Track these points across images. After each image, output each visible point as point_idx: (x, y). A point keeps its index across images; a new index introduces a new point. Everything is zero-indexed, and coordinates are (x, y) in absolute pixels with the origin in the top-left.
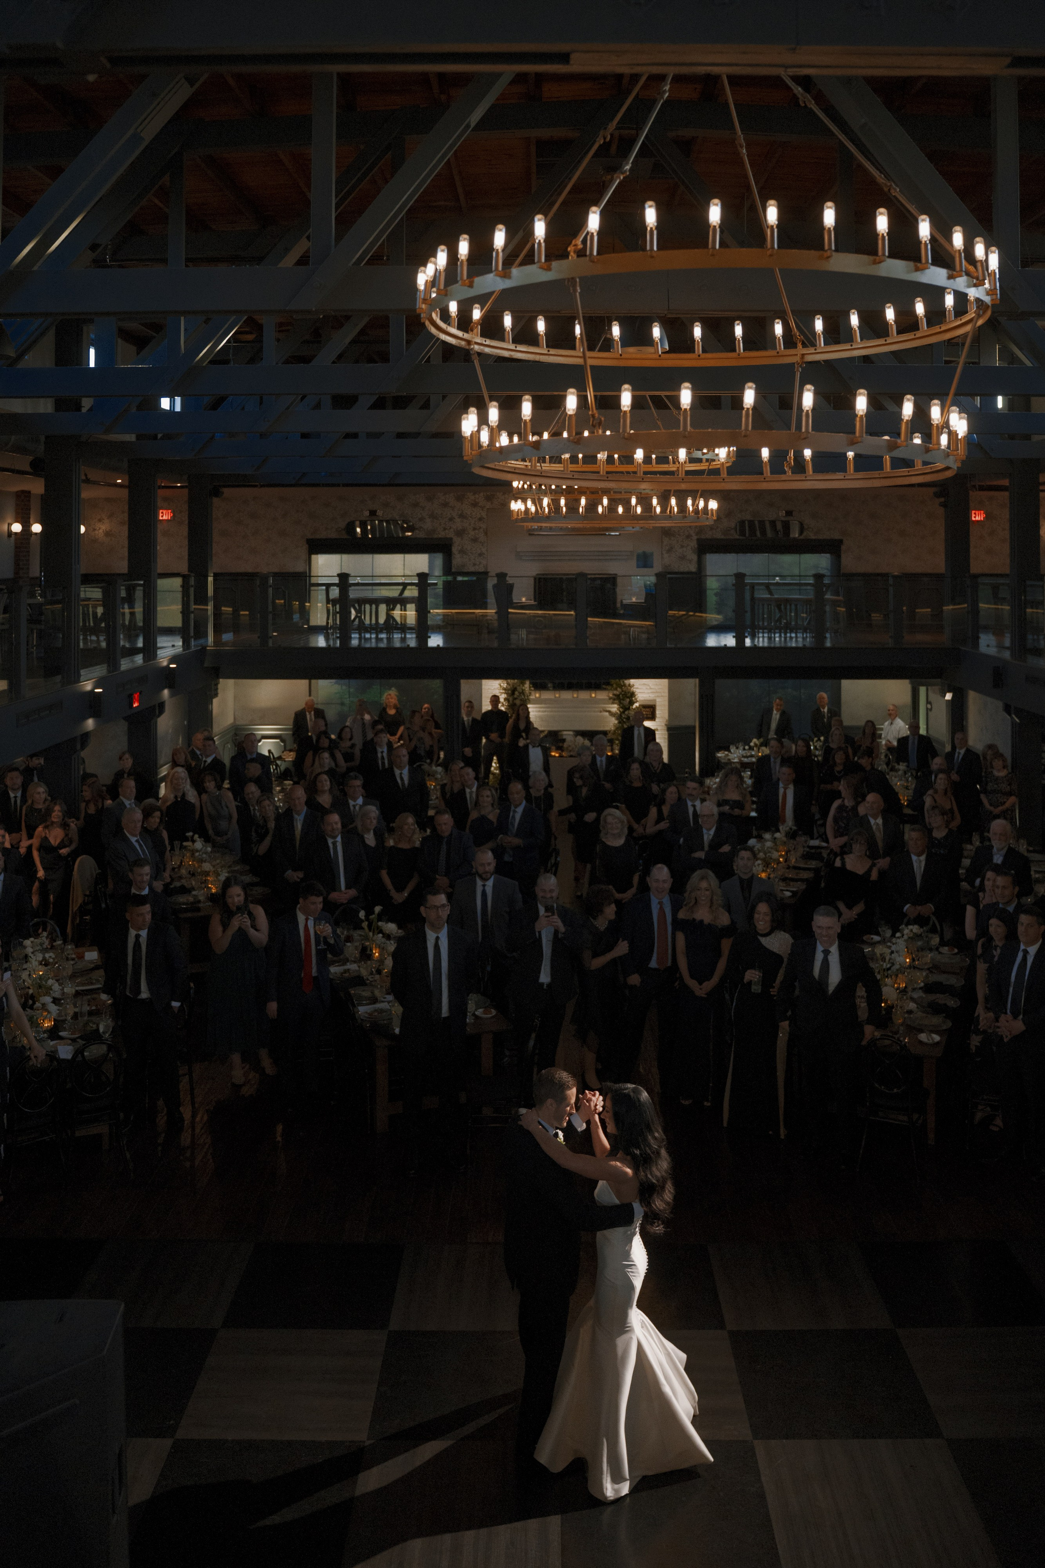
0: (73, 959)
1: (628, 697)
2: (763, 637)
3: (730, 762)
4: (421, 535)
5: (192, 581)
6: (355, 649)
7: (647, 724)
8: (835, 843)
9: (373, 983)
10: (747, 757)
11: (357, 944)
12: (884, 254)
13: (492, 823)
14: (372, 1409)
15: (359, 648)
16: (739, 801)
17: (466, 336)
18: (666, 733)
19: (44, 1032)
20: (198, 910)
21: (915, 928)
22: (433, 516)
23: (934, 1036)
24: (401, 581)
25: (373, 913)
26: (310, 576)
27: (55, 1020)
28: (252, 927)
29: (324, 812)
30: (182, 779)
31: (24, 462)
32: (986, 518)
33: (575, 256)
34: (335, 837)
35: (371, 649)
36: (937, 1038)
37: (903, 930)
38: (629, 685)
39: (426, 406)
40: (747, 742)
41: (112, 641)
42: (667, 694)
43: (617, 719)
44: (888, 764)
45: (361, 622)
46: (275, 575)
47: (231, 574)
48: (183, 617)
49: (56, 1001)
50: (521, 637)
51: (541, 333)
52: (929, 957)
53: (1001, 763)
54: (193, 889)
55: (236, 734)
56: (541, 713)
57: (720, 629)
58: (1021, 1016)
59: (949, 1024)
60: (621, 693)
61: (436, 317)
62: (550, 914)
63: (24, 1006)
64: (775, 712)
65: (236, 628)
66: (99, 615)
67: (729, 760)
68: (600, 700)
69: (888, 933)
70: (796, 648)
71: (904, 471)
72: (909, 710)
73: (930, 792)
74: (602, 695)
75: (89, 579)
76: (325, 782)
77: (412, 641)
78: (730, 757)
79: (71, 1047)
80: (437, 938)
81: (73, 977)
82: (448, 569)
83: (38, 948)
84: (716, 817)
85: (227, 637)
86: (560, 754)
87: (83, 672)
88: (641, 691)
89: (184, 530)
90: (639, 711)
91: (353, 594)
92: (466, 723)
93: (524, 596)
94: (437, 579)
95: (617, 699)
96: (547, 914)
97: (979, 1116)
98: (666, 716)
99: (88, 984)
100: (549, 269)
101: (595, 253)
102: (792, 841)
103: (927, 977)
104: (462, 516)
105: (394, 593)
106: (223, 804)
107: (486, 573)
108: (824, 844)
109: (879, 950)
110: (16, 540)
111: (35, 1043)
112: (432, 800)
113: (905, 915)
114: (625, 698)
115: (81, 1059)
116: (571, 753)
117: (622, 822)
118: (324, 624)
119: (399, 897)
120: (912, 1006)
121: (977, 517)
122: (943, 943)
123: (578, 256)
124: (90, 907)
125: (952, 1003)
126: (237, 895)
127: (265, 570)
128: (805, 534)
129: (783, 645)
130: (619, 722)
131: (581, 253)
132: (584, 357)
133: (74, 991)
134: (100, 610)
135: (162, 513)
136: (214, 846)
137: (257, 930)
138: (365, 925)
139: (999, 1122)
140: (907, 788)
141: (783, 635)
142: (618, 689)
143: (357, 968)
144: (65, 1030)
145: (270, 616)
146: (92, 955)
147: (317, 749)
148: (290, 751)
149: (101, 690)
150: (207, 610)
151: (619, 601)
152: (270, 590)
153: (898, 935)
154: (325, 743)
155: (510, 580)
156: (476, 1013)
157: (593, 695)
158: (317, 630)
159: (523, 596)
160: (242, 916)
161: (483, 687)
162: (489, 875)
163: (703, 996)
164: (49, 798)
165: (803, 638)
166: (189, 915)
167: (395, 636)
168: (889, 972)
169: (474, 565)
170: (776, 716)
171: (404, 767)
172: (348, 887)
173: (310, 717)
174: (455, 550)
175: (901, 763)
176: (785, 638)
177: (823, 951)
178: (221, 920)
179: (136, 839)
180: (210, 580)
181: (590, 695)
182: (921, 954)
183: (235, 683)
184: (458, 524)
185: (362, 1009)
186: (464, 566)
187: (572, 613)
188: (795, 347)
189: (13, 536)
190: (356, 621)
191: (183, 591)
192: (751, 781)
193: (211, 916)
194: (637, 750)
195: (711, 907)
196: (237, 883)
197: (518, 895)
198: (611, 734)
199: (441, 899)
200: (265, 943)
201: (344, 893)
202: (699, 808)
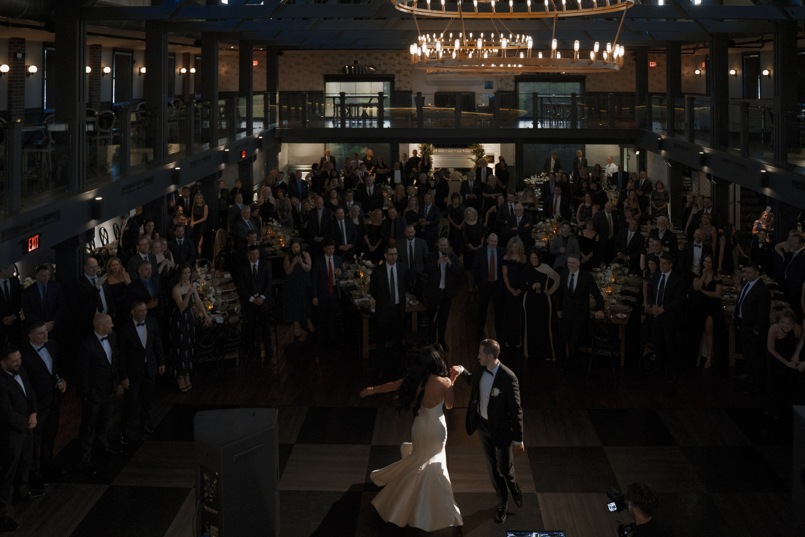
0: (220, 278)
1: (480, 152)
2: (547, 123)
3: (530, 184)
4: (379, 73)
5: (268, 96)
6: (348, 129)
7: (488, 165)
8: (580, 224)
9: (361, 289)
10: (539, 181)
11: (353, 270)
13: (415, 213)
15: (350, 128)
16: (533, 203)
17: (411, 8)
19: (209, 311)
20: (276, 254)
21: (617, 265)
22: (385, 64)
23: (624, 315)
24: (370, 96)
25: (360, 256)
26: (325, 93)
27: (214, 305)
28: (303, 262)
29: (335, 208)
30: (267, 192)
31: (192, 41)
32: (657, 65)
34: (341, 220)
35: (355, 129)
36: (625, 316)
37: (611, 265)
38: (481, 146)
40: (539, 174)
42: (500, 151)
43: (475, 163)
44: (608, 185)
45: (351, 115)
46: (309, 92)
47: (286, 92)
48: (265, 113)
49: (214, 297)
50: (429, 123)
51: (443, 5)
52: (623, 279)
53: (661, 185)
54: (273, 244)
55: (289, 170)
56: (442, 160)
57: (526, 119)
58: (662, 306)
59: (631, 310)
60: (477, 150)
62: (444, 256)
64: (552, 159)
65: (289, 118)
66: (221, 112)
67: (530, 183)
68: (467, 153)
69: (604, 267)
70: (563, 129)
72: (619, 159)
73: (626, 200)
74: (468, 151)
76: (335, 193)
77: (375, 125)
78: (531, 182)
79: (222, 318)
80: (392, 268)
81: (220, 285)
82: (392, 89)
83: (203, 272)
84: (523, 211)
85: (285, 123)
87: (219, 142)
88: (487, 149)
89: (265, 71)
90: (486, 159)
91: (347, 102)
92: (403, 164)
94: (387, 95)
95: (475, 153)
96: (443, 256)
97: (645, 353)
99: (227, 289)
102: (559, 223)
103: (622, 288)
104: (399, 64)
105: (367, 101)
106: (285, 204)
107: (411, 92)
108: (576, 225)
109: (600, 275)
110: (183, 76)
111: (207, 316)
112: (385, 202)
115: (227, 323)
116: (453, 179)
117: (475, 213)
118: (332, 116)
119: (373, 248)
120: (614, 301)
121: (652, 65)
124: (224, 253)
125: (633, 300)
126: (297, 247)
127: (303, 90)
129: (556, 128)
130: (476, 164)
132: (461, 15)
133: (222, 292)
134: (222, 109)
135: (254, 62)
136: (282, 224)
137: (306, 263)
138: (356, 261)
139: (654, 356)
141: (557, 122)
142: (476, 148)
143: (353, 282)
144: (218, 310)
145: (307, 113)
146: (228, 276)
149: (228, 150)
150: (276, 107)
151: (476, 105)
152: (307, 98)
153: (609, 268)
155: (423, 95)
156: (410, 303)
157: (464, 151)
158: (329, 119)
159: (429, 102)
160: (298, 257)
161: (410, 146)
162: (412, 237)
163: (517, 296)
164: (204, 201)
165: (566, 124)
167: (367, 122)
168: (604, 285)
169: (405, 87)
170: (553, 162)
171: (372, 186)
172: (348, 243)
173: (327, 159)
174: (396, 80)
175: (614, 185)
176: (558, 124)
177: (571, 275)
178: (289, 259)
179: (247, 221)
180: (277, 95)
181: (462, 151)
182: (619, 277)
183: (288, 145)
184: (398, 68)
185: (356, 301)
186: (400, 88)
187: (454, 109)
188: (554, 11)
189: (182, 75)
190: (348, 115)
191: (265, 101)
192: (540, 193)
193: (284, 257)
194: (483, 179)
195: (519, 254)
196: (296, 242)
197: (427, 247)
198: (472, 170)
199: (395, 250)
200: (310, 270)
201: (346, 245)
202: (514, 206)
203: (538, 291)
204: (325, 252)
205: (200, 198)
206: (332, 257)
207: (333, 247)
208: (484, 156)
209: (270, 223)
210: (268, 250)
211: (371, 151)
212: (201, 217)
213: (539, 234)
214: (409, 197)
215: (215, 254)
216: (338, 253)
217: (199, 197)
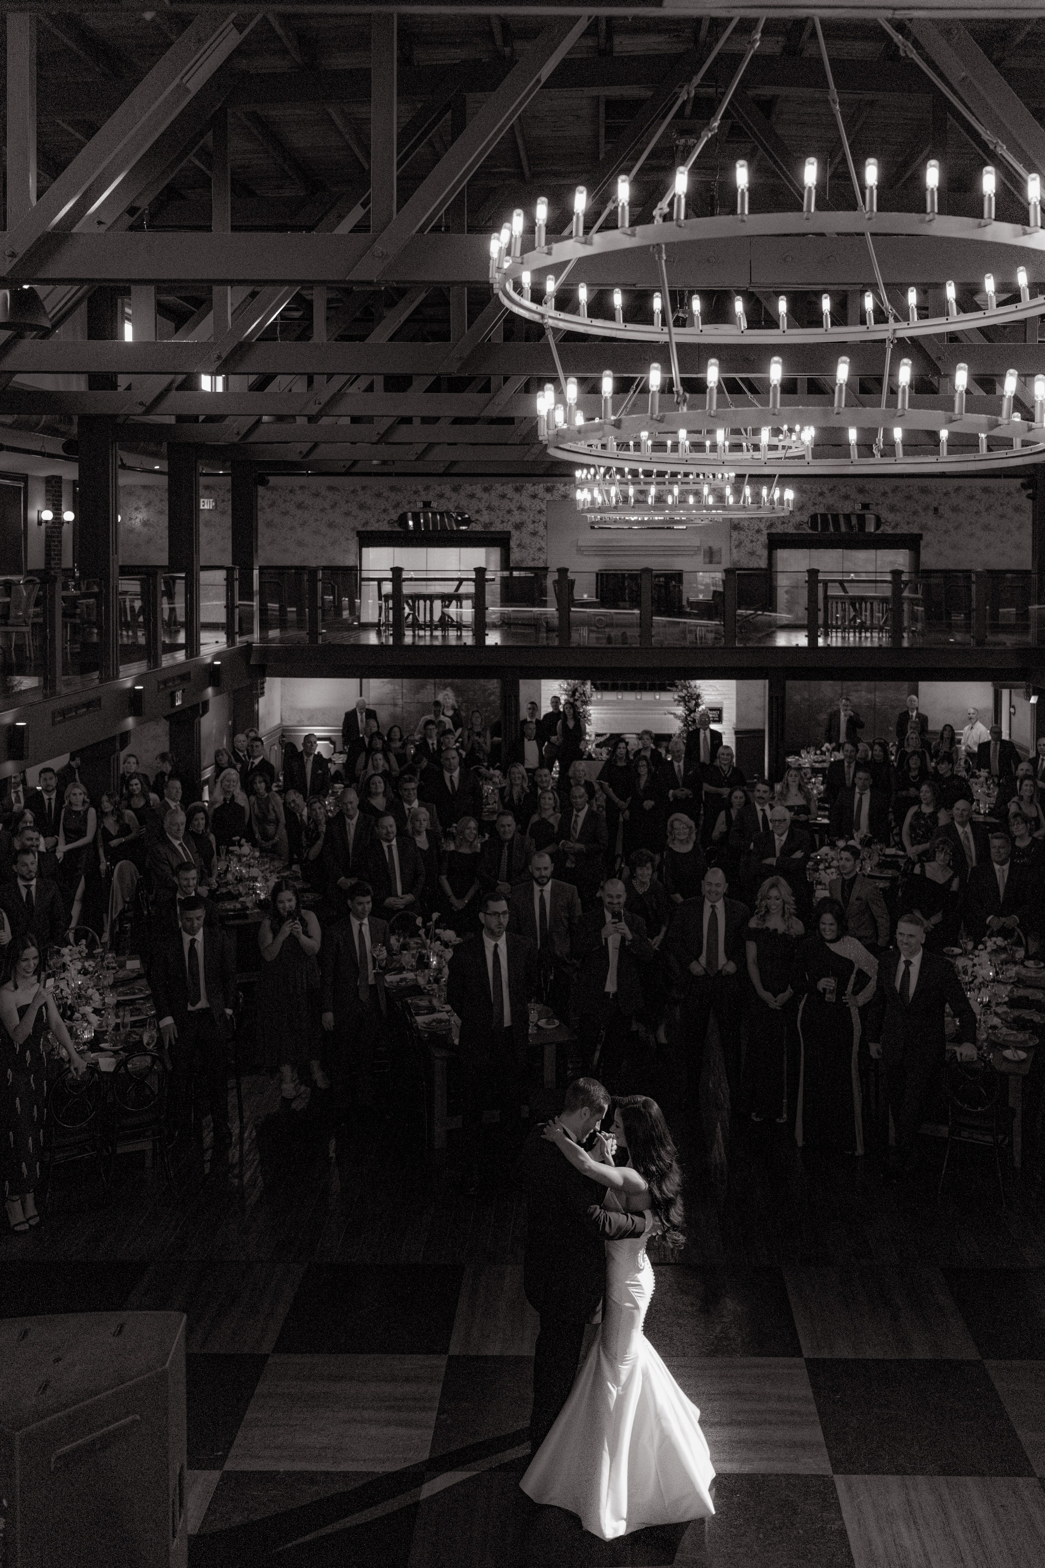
0: (113, 968)
1: (694, 700)
2: (837, 637)
4: (478, 528)
5: (235, 574)
6: (409, 646)
7: (713, 726)
8: (912, 851)
9: (431, 992)
10: (819, 762)
11: (414, 952)
12: (990, 217)
14: (431, 1439)
15: (413, 647)
16: (808, 807)
17: (540, 309)
18: (734, 736)
19: (84, 1044)
20: (246, 917)
21: (1000, 941)
22: (490, 508)
23: (1020, 1052)
24: (457, 576)
25: (431, 920)
26: (360, 570)
27: (95, 1031)
28: (304, 933)
29: (379, 815)
30: (234, 781)
31: (57, 445)
33: (661, 220)
34: (389, 841)
35: (425, 647)
36: (1022, 1055)
38: (695, 685)
39: (486, 389)
40: (818, 747)
41: (152, 637)
42: (734, 696)
43: (682, 722)
44: (968, 770)
45: (415, 619)
46: (325, 568)
47: (277, 567)
48: (227, 612)
49: (96, 1011)
50: (582, 636)
51: (618, 307)
52: (1013, 971)
54: (240, 895)
55: (283, 736)
56: (612, 716)
57: (791, 628)
59: (1036, 1040)
60: (686, 695)
61: (509, 287)
62: (617, 920)
63: (63, 1016)
64: (843, 716)
65: (282, 624)
66: (137, 610)
68: (664, 701)
69: (970, 946)
70: (872, 648)
71: (1001, 453)
72: (991, 715)
73: (1015, 799)
74: (666, 697)
75: (127, 571)
76: (379, 785)
77: (468, 638)
79: (113, 1060)
80: (496, 946)
81: (113, 987)
82: (506, 564)
83: (76, 956)
84: (788, 822)
85: (274, 633)
87: (121, 668)
88: (708, 693)
89: (228, 521)
90: (704, 715)
91: (408, 589)
94: (494, 574)
95: (684, 700)
96: (613, 920)
98: (734, 718)
99: (130, 994)
100: (633, 235)
101: (682, 217)
103: (1012, 991)
104: (520, 508)
105: (449, 588)
106: (271, 807)
107: (546, 569)
108: (901, 853)
110: (47, 528)
111: (75, 1056)
112: (489, 804)
113: (988, 927)
114: (691, 700)
115: (124, 1071)
117: (691, 828)
118: (376, 619)
119: (459, 904)
120: (996, 1021)
122: (1028, 957)
123: (664, 221)
124: (130, 914)
125: (1039, 1018)
126: (288, 899)
127: (313, 564)
128: (882, 528)
129: (857, 645)
131: (667, 217)
133: (115, 1001)
134: (138, 604)
135: (204, 502)
136: (261, 852)
137: (309, 937)
138: (422, 932)
140: (988, 795)
141: (857, 635)
142: (685, 690)
143: (414, 977)
144: (106, 1041)
145: (320, 611)
146: (134, 964)
147: (370, 751)
148: (341, 753)
149: (142, 688)
150: (252, 605)
151: (685, 598)
152: (320, 584)
153: (981, 947)
154: (379, 744)
155: (571, 576)
156: (539, 1023)
157: (658, 697)
158: (366, 627)
159: (585, 592)
160: (293, 922)
161: (543, 687)
162: (547, 880)
163: (778, 1008)
165: (879, 638)
166: (237, 922)
167: (451, 633)
168: (972, 985)
169: (534, 559)
172: (404, 892)
173: (361, 717)
174: (513, 544)
175: (982, 770)
176: (860, 638)
177: (905, 962)
178: (272, 926)
179: (179, 843)
180: (256, 572)
181: (655, 697)
182: (1004, 967)
183: (282, 683)
184: (517, 517)
185: (420, 1019)
186: (522, 561)
187: (637, 611)
188: (887, 322)
189: (43, 524)
190: (410, 618)
191: (227, 586)
192: (822, 788)
193: (260, 923)
194: (704, 755)
195: (783, 915)
196: (287, 888)
197: (579, 901)
198: (676, 737)
199: (502, 906)
200: (317, 949)
201: (400, 899)
202: (768, 812)
203: (830, 998)
204: (349, 910)
205: (80, 794)
206: (366, 921)
207: (369, 898)
209: (235, 848)
212: (82, 834)
213: (822, 872)
214: (540, 791)
216: (379, 911)
217: (78, 791)
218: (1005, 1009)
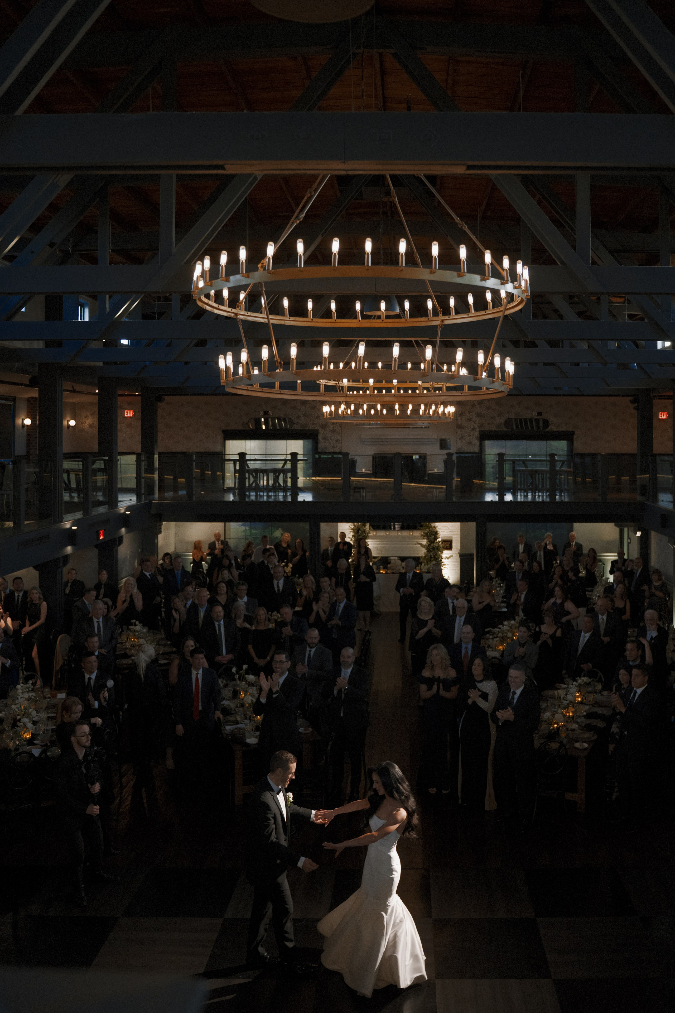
0: (49, 698)
1: (434, 535)
2: (521, 495)
4: (298, 427)
5: (143, 457)
6: (253, 502)
7: (446, 552)
9: (237, 713)
11: (232, 689)
14: (207, 962)
15: (256, 501)
17: (233, 310)
18: (459, 558)
19: (25, 741)
21: (586, 679)
22: (306, 415)
23: (584, 744)
24: (283, 458)
26: (225, 455)
27: (32, 734)
30: (132, 585)
31: (26, 379)
32: (669, 417)
33: (261, 270)
34: (219, 621)
35: (264, 502)
36: (586, 745)
38: (434, 526)
41: (86, 496)
42: (459, 533)
43: (426, 549)
45: (257, 485)
46: (198, 453)
47: (171, 453)
48: (137, 481)
49: (33, 722)
52: (593, 697)
53: (657, 576)
56: (384, 545)
57: (491, 489)
59: (596, 737)
60: (428, 532)
65: (176, 489)
68: (415, 536)
70: (542, 502)
74: (417, 533)
75: (70, 456)
76: (223, 588)
77: (289, 497)
79: (40, 750)
81: (46, 708)
82: (315, 450)
83: (25, 690)
84: (466, 609)
85: (169, 494)
86: (386, 571)
87: (65, 516)
88: (443, 531)
90: (440, 543)
91: (252, 466)
92: (329, 552)
93: (363, 468)
94: (303, 456)
95: (426, 536)
98: (459, 547)
100: (248, 277)
101: (271, 269)
103: (589, 709)
105: (280, 465)
107: (338, 453)
110: (27, 429)
113: (580, 671)
114: (432, 535)
115: (45, 756)
116: (394, 571)
118: (233, 486)
119: (260, 659)
120: (576, 726)
121: (663, 416)
123: (263, 270)
125: (601, 725)
127: (192, 450)
128: (550, 427)
129: (533, 500)
130: (428, 551)
132: (313, 322)
133: (46, 717)
135: (127, 412)
138: (237, 676)
141: (533, 494)
142: (428, 529)
143: (231, 703)
144: (38, 739)
145: (194, 481)
149: (76, 528)
150: (154, 477)
151: (427, 471)
152: (194, 464)
155: (354, 458)
157: (411, 533)
158: (228, 490)
162: (314, 645)
164: (42, 597)
165: (546, 496)
167: (279, 494)
169: (333, 447)
170: (522, 546)
171: (281, 579)
172: (227, 653)
173: (218, 546)
174: (320, 437)
176: (535, 495)
180: (156, 456)
181: (409, 533)
182: (588, 695)
183: (176, 525)
184: (322, 421)
185: (228, 728)
186: (326, 448)
187: (393, 479)
188: (438, 316)
189: (25, 427)
190: (254, 485)
191: (137, 464)
198: (421, 559)
201: (225, 656)
205: (36, 593)
206: (201, 671)
208: (437, 541)
210: (124, 662)
211: (289, 535)
212: (37, 618)
213: (491, 640)
215: (56, 669)
217: (35, 591)
218: (583, 719)
